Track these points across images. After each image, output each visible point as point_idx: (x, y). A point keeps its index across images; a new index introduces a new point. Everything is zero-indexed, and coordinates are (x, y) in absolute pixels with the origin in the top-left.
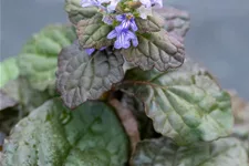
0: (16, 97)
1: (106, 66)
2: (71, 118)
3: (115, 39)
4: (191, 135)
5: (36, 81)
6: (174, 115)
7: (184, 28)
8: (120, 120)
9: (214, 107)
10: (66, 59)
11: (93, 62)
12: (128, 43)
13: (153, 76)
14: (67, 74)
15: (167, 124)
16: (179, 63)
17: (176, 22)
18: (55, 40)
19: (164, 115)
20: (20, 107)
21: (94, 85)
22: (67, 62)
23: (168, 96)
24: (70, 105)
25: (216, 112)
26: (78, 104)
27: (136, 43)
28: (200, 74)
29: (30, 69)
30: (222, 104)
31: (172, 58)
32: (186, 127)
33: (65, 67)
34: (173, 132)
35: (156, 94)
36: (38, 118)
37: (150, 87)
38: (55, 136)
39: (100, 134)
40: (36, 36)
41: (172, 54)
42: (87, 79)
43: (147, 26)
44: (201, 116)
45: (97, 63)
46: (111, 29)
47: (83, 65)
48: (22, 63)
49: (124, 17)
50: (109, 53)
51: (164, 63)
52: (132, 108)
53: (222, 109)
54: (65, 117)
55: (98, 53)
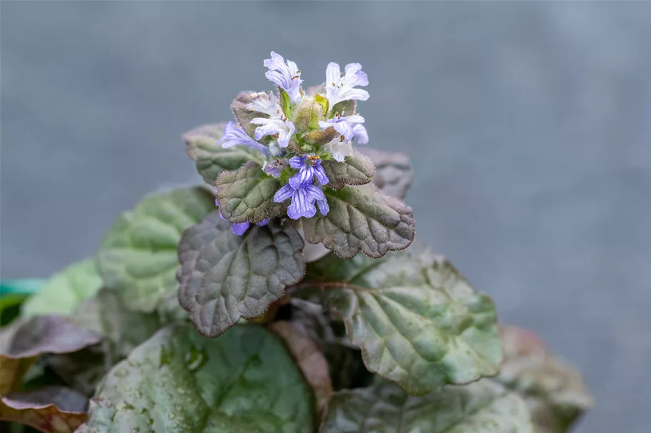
0: (98, 328)
1: (270, 254)
2: (206, 359)
3: (288, 202)
4: (430, 375)
5: (136, 297)
6: (398, 340)
7: (403, 182)
8: (294, 359)
9: (466, 324)
10: (193, 248)
11: (246, 249)
12: (311, 207)
13: (354, 272)
14: (197, 274)
15: (387, 356)
16: (407, 241)
17: (388, 174)
18: (166, 219)
19: (379, 340)
20: (105, 348)
21: (253, 290)
22: (197, 253)
23: (384, 305)
24: (208, 330)
25: (470, 331)
26: (223, 326)
27: (325, 208)
28: (435, 266)
29: (122, 275)
30: (479, 317)
31: (393, 233)
32: (420, 362)
33: (193, 263)
34: (398, 370)
35: (362, 303)
36: (148, 361)
37: (350, 291)
38: (181, 391)
39: (260, 385)
40: (128, 216)
41: (392, 225)
42: (237, 281)
43: (346, 176)
44: (446, 340)
45: (253, 250)
46: (277, 185)
47: (227, 256)
48: (108, 266)
49: (302, 161)
50: (275, 231)
51: (379, 241)
52: (313, 334)
53: (482, 327)
54: (194, 358)
55: (255, 230)
